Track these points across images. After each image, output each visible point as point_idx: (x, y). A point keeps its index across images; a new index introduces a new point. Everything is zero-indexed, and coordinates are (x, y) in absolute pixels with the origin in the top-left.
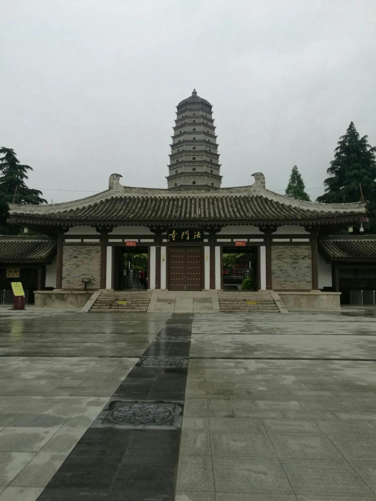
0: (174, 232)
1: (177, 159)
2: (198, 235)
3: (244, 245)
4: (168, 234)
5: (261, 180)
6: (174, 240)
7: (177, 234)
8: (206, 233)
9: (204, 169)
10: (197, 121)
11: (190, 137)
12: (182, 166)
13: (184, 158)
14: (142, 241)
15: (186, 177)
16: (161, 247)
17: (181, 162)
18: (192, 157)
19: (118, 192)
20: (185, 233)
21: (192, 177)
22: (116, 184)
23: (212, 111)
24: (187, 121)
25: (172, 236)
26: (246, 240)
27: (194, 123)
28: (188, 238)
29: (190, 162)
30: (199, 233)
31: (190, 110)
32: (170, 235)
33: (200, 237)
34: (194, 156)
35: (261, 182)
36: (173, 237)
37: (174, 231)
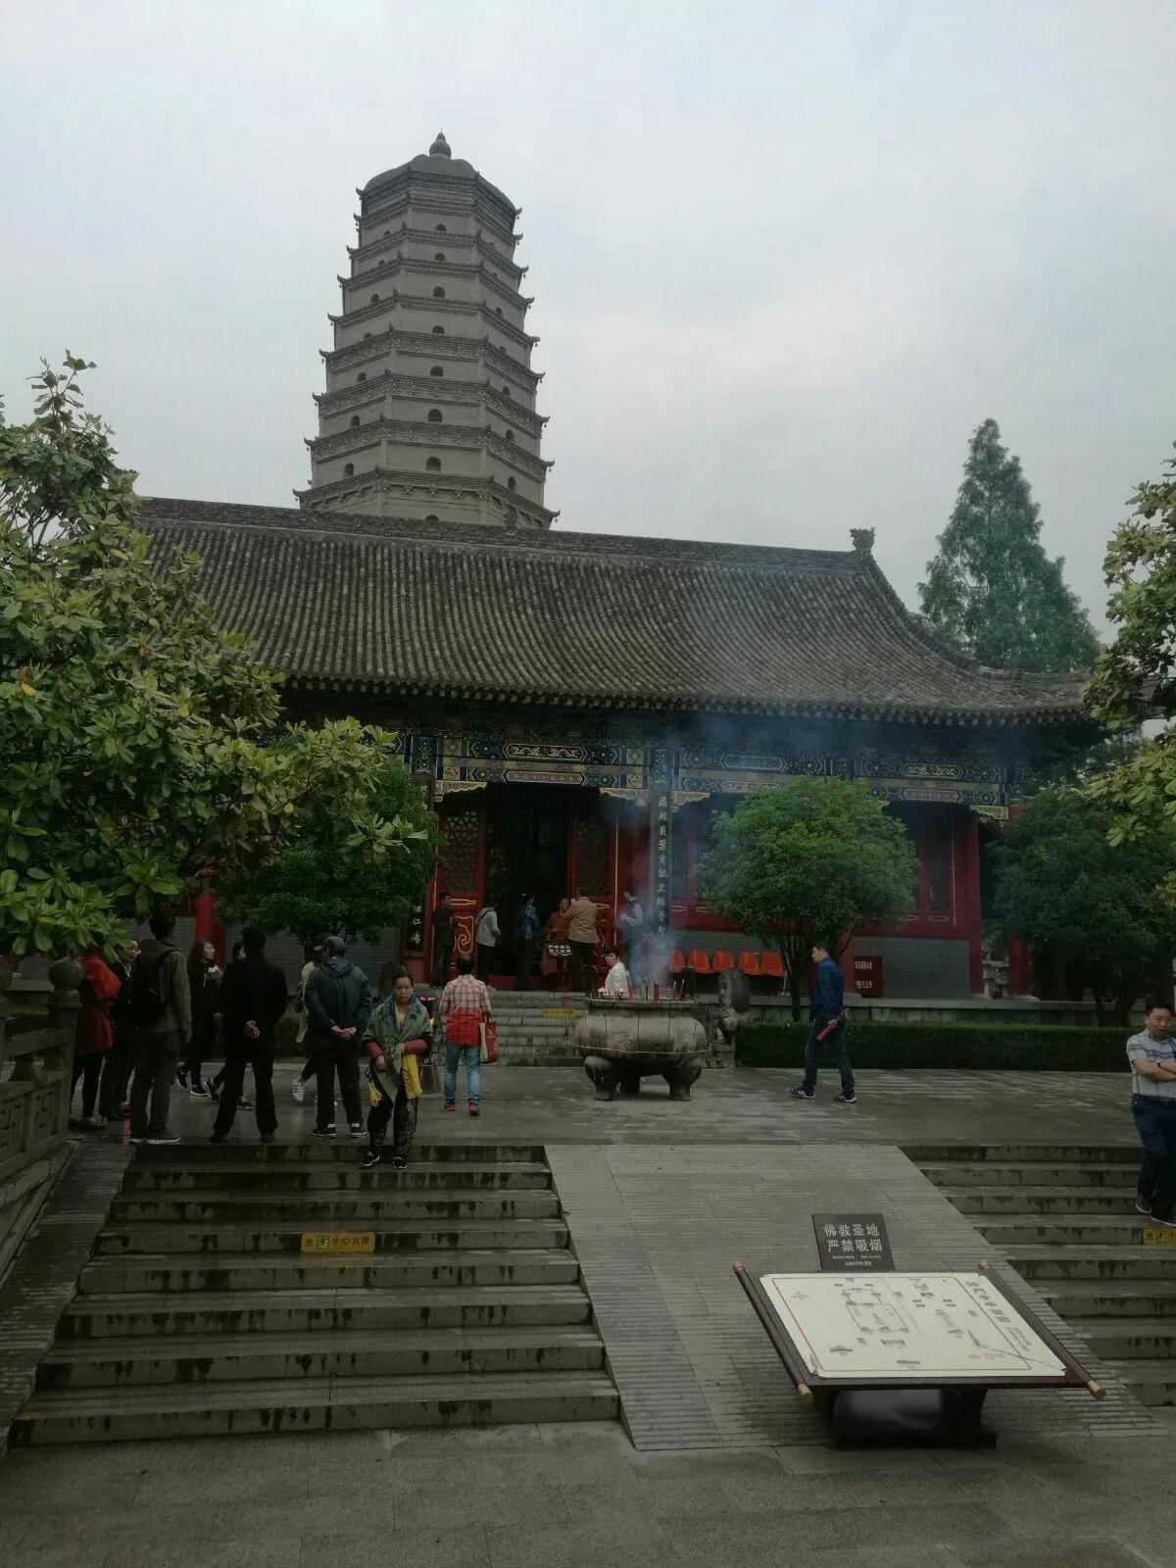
1: (351, 415)
9: (481, 466)
10: (452, 256)
11: (418, 322)
12: (378, 444)
13: (390, 410)
15: (395, 493)
17: (372, 428)
18: (427, 408)
21: (422, 496)
23: (516, 232)
24: (407, 250)
27: (440, 265)
29: (417, 427)
31: (425, 207)
34: (435, 406)
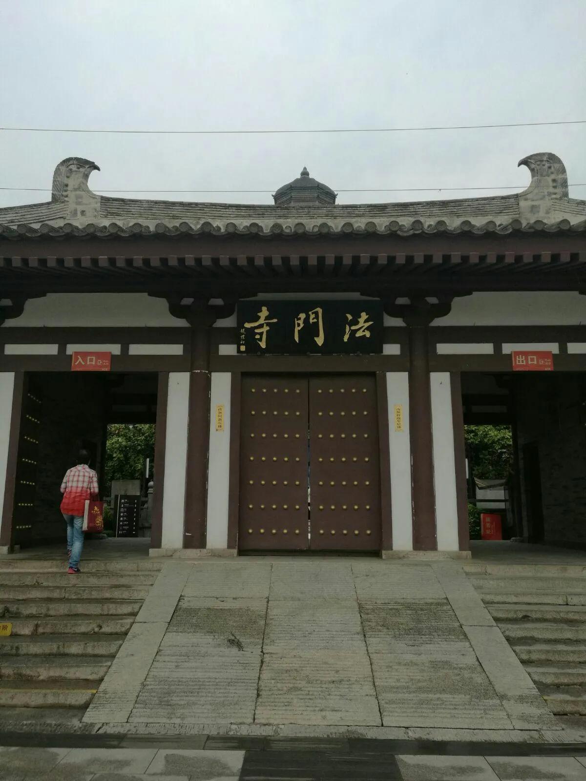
0: (264, 313)
2: (362, 327)
3: (547, 366)
4: (240, 325)
5: (553, 177)
6: (263, 345)
7: (275, 320)
8: (392, 322)
14: (136, 349)
16: (213, 374)
19: (83, 212)
20: (308, 317)
22: (75, 190)
25: (257, 331)
26: (553, 348)
28: (320, 341)
30: (364, 316)
32: (247, 325)
33: (368, 334)
35: (554, 181)
36: (261, 334)
37: (264, 309)
